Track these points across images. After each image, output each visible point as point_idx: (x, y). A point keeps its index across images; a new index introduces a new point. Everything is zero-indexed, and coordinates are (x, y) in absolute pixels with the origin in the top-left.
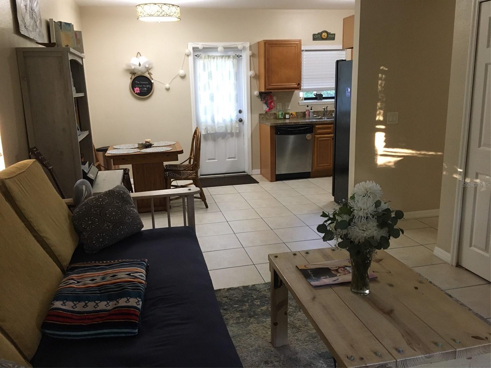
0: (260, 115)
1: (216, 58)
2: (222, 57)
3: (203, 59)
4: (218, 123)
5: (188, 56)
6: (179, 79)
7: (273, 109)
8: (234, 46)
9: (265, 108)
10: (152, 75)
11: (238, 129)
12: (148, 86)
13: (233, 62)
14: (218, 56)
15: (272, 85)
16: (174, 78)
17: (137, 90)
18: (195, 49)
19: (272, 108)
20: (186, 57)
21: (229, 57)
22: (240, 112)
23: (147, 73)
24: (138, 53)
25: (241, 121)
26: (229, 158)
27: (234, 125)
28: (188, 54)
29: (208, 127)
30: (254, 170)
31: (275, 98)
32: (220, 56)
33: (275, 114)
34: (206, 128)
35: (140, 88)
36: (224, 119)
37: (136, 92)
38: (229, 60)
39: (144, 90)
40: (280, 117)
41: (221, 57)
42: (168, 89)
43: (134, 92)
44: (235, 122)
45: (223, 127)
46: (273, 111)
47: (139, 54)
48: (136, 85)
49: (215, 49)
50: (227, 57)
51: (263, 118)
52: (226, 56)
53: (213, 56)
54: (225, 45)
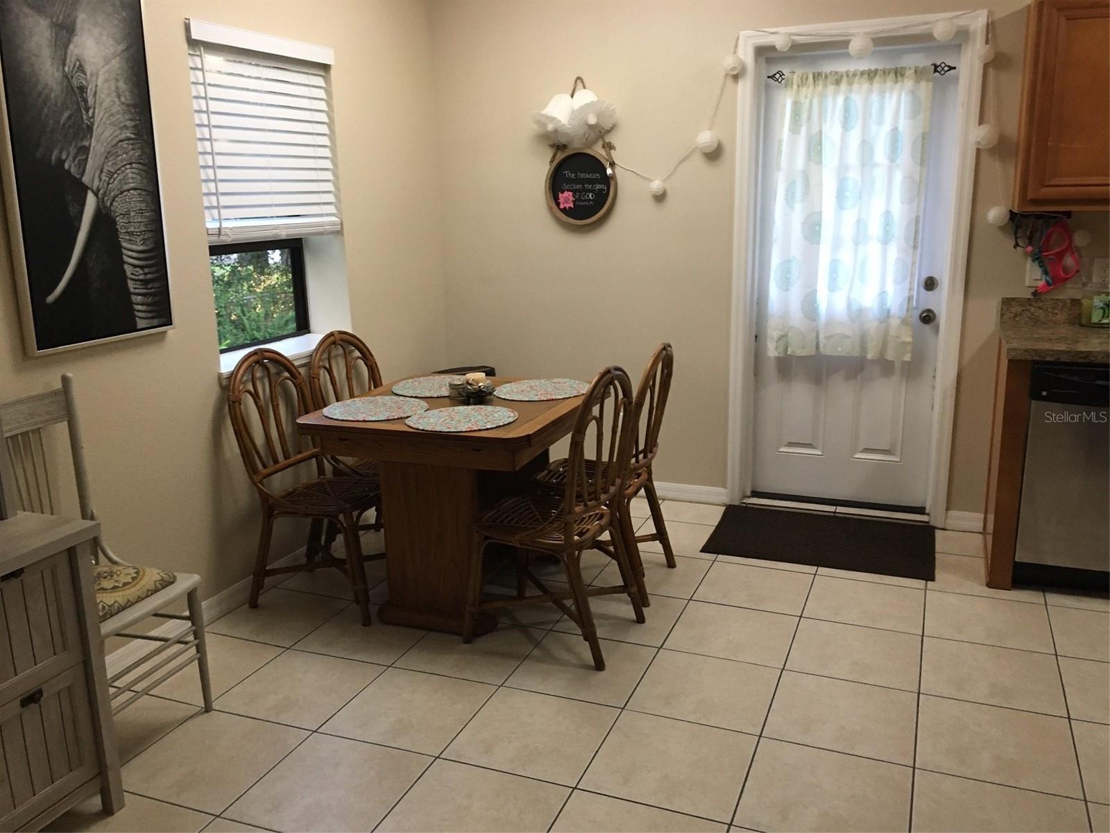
0: (1007, 302)
1: (845, 80)
2: (871, 75)
3: (795, 87)
4: (830, 322)
5: (736, 78)
6: (698, 161)
7: (1068, 285)
8: (917, 30)
9: (1033, 276)
10: (612, 151)
11: (909, 348)
12: (598, 187)
13: (913, 93)
14: (854, 75)
15: (1052, 183)
16: (683, 160)
17: (566, 201)
18: (764, 53)
19: (1065, 280)
20: (730, 82)
21: (898, 73)
22: (930, 284)
23: (600, 143)
24: (579, 78)
25: (928, 318)
26: (866, 450)
27: (893, 333)
28: (735, 73)
29: (790, 334)
30: (953, 513)
31: (1079, 239)
32: (862, 73)
33: (1076, 302)
34: (781, 337)
35: (574, 192)
36: (854, 308)
37: (562, 206)
38: (898, 85)
39: (586, 200)
40: (1095, 319)
41: (866, 76)
42: (660, 198)
43: (558, 204)
44: (899, 321)
45: (846, 337)
46: (1070, 292)
47: (578, 81)
48: (565, 184)
49: (836, 47)
50: (892, 75)
51: (1016, 315)
52: (885, 73)
53: (836, 73)
54: (881, 28)
